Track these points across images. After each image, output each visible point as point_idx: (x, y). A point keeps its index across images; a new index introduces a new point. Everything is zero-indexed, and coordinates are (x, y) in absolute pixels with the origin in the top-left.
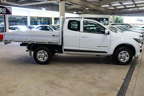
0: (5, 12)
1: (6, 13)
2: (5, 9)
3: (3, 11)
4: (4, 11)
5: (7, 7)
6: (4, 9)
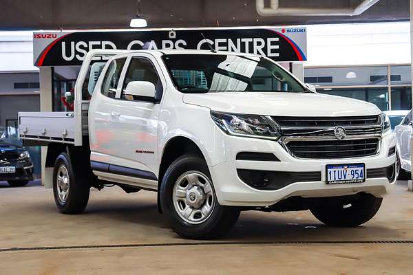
0: (273, 51)
1: (277, 55)
2: (277, 39)
3: (265, 50)
4: (270, 47)
5: (283, 31)
6: (269, 40)
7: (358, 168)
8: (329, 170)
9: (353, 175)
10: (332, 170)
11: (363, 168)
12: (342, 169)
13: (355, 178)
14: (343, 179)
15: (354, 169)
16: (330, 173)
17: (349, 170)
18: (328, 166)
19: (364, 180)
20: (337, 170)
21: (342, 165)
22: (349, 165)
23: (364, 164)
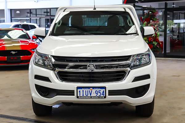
7: (100, 90)
8: (79, 90)
9: (97, 93)
10: (81, 90)
11: (104, 90)
12: (89, 90)
13: (98, 96)
14: (89, 95)
15: (98, 90)
16: (80, 91)
17: (94, 91)
18: (78, 88)
19: (105, 97)
20: (85, 90)
21: (89, 88)
22: (94, 88)
23: (105, 87)
